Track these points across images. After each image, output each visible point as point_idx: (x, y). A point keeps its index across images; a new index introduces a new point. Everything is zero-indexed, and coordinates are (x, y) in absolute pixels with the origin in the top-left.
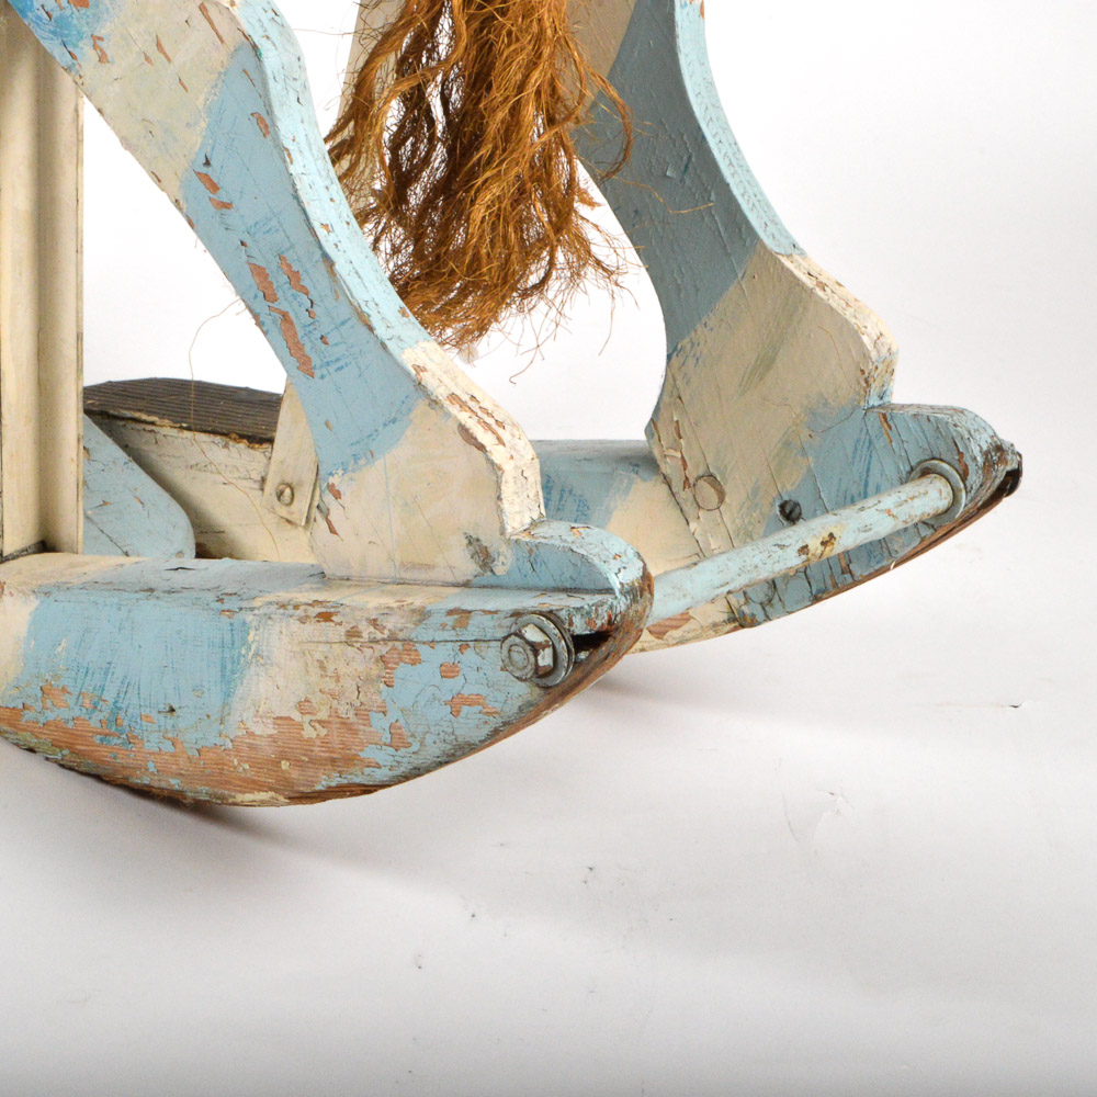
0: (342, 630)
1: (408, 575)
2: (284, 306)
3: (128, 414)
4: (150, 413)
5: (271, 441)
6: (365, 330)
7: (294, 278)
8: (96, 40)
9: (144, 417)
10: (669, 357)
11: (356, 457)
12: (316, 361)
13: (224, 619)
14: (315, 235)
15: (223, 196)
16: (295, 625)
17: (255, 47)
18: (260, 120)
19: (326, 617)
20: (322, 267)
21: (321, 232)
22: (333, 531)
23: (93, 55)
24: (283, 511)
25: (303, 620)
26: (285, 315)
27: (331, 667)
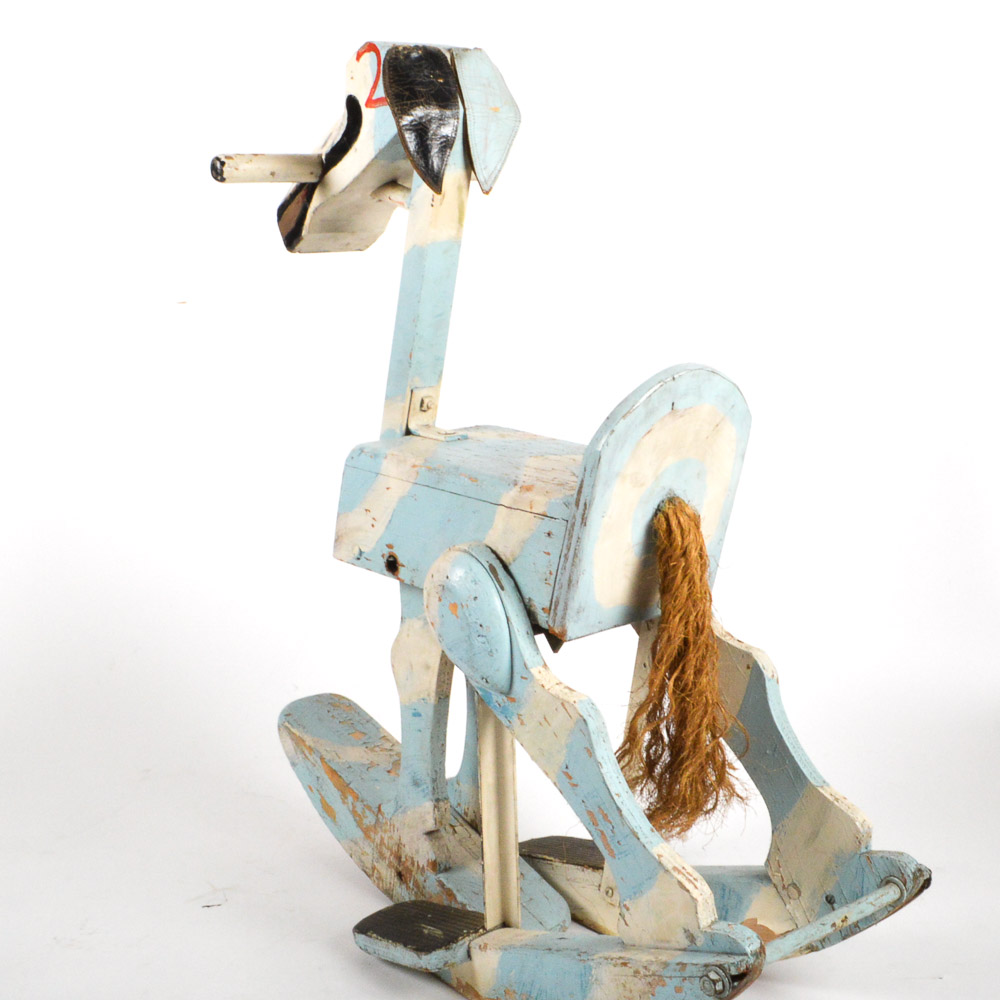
0: (632, 970)
1: (660, 945)
2: (602, 828)
3: (540, 856)
4: (549, 855)
5: (602, 868)
6: (635, 839)
7: (605, 816)
8: (519, 716)
9: (547, 857)
10: (773, 832)
11: (635, 893)
12: (616, 852)
13: (581, 965)
14: (613, 798)
15: (574, 781)
16: (612, 967)
17: (585, 720)
18: (588, 750)
19: (625, 964)
20: (616, 812)
21: (615, 797)
22: (626, 924)
23: (519, 723)
24: (609, 900)
25: (615, 966)
26: (602, 832)
27: (627, 986)
